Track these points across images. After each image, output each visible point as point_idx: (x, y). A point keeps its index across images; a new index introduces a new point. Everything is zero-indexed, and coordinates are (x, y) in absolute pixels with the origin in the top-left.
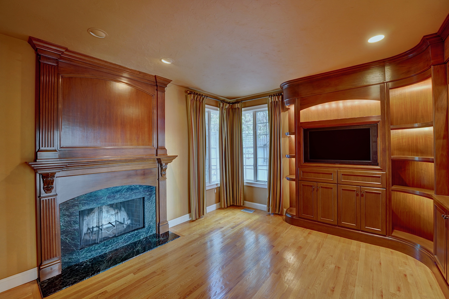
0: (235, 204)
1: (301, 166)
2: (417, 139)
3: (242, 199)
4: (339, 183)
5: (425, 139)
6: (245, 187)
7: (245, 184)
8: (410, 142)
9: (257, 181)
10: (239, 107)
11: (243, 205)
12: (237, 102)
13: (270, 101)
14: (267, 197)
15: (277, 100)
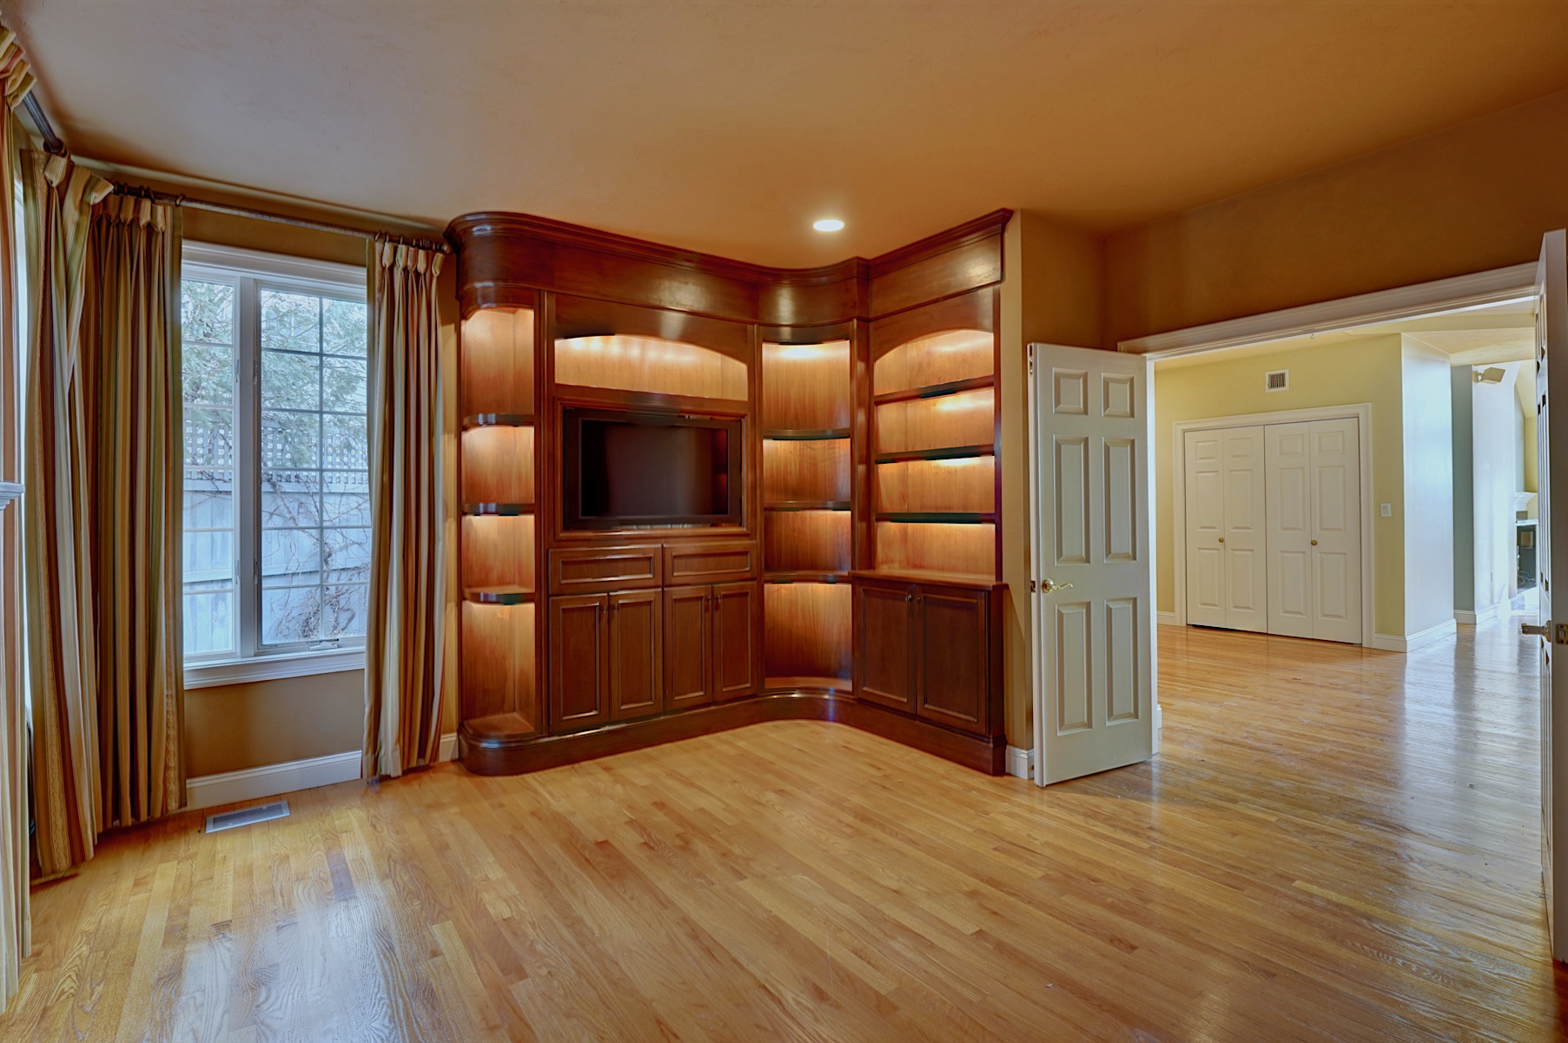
0: (128, 820)
1: (558, 541)
2: (786, 465)
3: (173, 774)
4: (667, 582)
5: (800, 465)
6: (188, 701)
7: (189, 682)
8: (775, 470)
9: (262, 650)
10: (160, 224)
11: (183, 802)
12: (156, 193)
13: (387, 262)
14: (367, 710)
15: (421, 267)
